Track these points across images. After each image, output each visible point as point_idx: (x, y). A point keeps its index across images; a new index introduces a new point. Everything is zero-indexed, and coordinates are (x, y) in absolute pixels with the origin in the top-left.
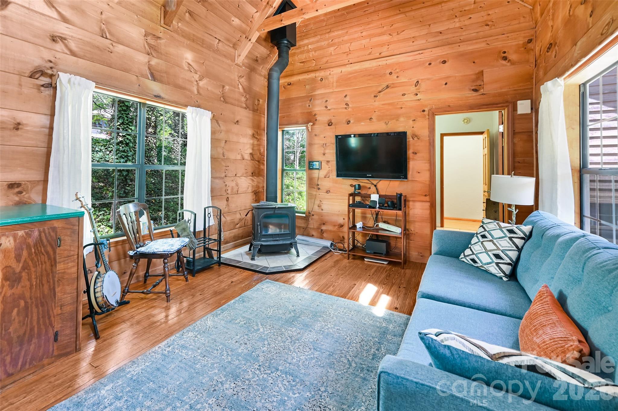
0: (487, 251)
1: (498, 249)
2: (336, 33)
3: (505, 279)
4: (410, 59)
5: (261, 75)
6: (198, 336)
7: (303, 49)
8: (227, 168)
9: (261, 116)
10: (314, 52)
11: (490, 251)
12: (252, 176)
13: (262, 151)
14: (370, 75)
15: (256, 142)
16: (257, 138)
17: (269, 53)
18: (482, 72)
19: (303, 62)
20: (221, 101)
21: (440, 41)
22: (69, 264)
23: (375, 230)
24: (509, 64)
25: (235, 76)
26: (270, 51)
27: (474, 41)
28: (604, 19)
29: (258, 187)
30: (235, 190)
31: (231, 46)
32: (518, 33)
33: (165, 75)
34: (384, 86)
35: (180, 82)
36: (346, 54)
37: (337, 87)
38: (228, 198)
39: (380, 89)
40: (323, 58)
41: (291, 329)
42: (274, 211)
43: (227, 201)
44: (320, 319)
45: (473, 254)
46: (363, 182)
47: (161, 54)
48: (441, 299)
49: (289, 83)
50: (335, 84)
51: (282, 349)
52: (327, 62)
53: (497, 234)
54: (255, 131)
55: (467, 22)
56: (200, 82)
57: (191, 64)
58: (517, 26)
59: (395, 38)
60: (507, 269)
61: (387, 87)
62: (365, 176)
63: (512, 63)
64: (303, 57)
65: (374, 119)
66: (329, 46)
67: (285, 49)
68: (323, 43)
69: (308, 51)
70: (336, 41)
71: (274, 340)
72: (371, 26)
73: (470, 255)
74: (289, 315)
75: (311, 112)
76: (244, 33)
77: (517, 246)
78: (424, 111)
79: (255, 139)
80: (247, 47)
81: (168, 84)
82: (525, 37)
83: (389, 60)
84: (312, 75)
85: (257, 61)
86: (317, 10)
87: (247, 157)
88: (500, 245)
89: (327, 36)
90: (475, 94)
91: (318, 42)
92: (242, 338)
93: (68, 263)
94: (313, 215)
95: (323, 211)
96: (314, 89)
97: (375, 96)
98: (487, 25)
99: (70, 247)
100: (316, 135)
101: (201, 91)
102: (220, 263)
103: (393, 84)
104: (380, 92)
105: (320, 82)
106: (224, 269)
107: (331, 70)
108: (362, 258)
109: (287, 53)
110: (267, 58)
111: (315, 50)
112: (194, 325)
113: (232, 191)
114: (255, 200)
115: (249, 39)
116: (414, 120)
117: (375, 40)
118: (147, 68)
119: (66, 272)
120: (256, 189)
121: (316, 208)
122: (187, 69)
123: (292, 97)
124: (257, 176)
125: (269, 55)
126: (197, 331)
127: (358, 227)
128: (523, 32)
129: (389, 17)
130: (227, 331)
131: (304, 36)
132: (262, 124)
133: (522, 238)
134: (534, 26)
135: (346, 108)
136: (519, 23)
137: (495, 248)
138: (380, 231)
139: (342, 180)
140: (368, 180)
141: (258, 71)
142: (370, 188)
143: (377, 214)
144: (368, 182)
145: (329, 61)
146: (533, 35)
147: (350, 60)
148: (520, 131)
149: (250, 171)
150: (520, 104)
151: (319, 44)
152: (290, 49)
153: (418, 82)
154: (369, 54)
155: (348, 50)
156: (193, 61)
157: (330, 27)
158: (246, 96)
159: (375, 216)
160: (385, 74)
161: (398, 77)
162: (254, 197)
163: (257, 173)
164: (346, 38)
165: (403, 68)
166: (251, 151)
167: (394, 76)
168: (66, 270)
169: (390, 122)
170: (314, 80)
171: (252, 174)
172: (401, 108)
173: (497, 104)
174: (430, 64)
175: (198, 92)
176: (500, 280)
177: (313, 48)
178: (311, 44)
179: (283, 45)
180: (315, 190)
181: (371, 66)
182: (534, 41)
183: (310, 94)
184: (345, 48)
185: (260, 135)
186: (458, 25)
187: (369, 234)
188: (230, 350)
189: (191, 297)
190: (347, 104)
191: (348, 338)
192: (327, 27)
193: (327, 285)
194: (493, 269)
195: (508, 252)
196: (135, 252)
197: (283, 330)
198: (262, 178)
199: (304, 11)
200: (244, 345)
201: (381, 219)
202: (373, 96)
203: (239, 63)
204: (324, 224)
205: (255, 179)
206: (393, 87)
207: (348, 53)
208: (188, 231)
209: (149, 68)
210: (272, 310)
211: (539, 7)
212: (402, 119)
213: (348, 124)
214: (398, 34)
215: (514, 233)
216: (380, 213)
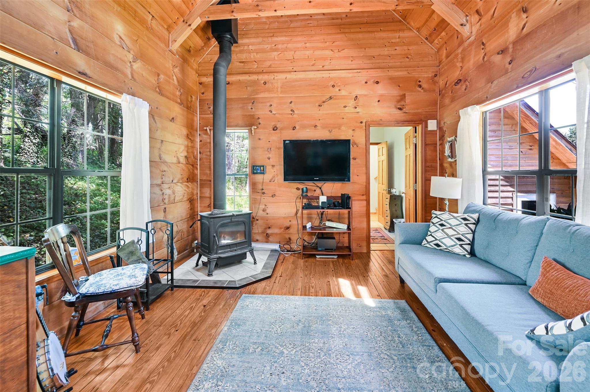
0: (449, 236)
1: (459, 234)
2: (279, 39)
3: (468, 256)
4: (350, 75)
5: (192, 68)
6: (220, 383)
7: (242, 49)
8: (164, 173)
9: (194, 115)
10: (255, 54)
11: (452, 236)
12: (188, 182)
13: (195, 153)
14: (314, 85)
15: (190, 144)
16: (190, 139)
17: (203, 45)
18: (405, 94)
19: (243, 62)
20: (157, 92)
21: (374, 64)
22: (13, 343)
23: (322, 229)
24: (422, 91)
25: (169, 64)
26: (205, 44)
27: (400, 69)
28: (526, 67)
29: (192, 194)
30: (172, 198)
31: (166, 27)
32: (428, 68)
33: (91, 45)
34: (328, 97)
35: (111, 59)
36: (290, 61)
37: (282, 92)
38: (165, 208)
39: (324, 99)
40: (265, 61)
41: (313, 341)
42: (231, 219)
43: (165, 212)
44: (330, 322)
45: (436, 240)
46: (310, 185)
47: (86, 15)
48: (455, 281)
49: (228, 82)
50: (279, 90)
51: (323, 365)
52: (270, 66)
53: (454, 222)
54: (189, 131)
55: (393, 52)
56: (134, 64)
57: (123, 38)
58: (427, 62)
59: (337, 54)
60: (468, 248)
61: (331, 98)
62: (312, 180)
63: (425, 90)
64: (243, 57)
65: (319, 127)
66: (272, 50)
67: (228, 44)
68: (266, 46)
69: (249, 52)
70: (280, 46)
71: (307, 358)
72: (315, 38)
73: (434, 241)
74: (300, 327)
75: (254, 115)
76: (182, 15)
77: (472, 230)
78: (361, 122)
79: (190, 140)
80: (185, 33)
81: (97, 59)
82: (433, 72)
83: (332, 73)
84: (254, 77)
85: (189, 51)
86: (275, 11)
87: (183, 160)
88: (459, 230)
89: (270, 39)
90: (399, 112)
91: (259, 44)
92: (274, 367)
93: (11, 342)
94: (257, 220)
95: (268, 215)
96: (256, 92)
97: (319, 106)
98: (408, 58)
99: (14, 313)
100: (260, 139)
101: (136, 76)
102: (173, 286)
103: (336, 96)
104: (324, 102)
105: (263, 85)
106: (179, 294)
107: (276, 74)
108: (314, 256)
109: (230, 49)
110: (200, 50)
111: (257, 52)
112: (202, 371)
113: (169, 201)
114: (190, 208)
115: (188, 24)
116: (354, 130)
117: (318, 53)
118: (67, 31)
119: (8, 358)
120: (191, 196)
121: (261, 213)
122: (119, 43)
123: (231, 97)
124: (192, 182)
125: (202, 48)
126: (213, 378)
127: (308, 227)
128: (431, 68)
129: (331, 34)
130: (250, 365)
131: (244, 35)
132: (195, 124)
133: (474, 224)
134: (438, 64)
135: (291, 114)
136: (428, 61)
137: (456, 233)
138: (327, 229)
139: (288, 184)
140: (314, 183)
141: (190, 63)
142: (315, 191)
143: (322, 214)
144: (314, 185)
145: (273, 66)
146: (437, 72)
147: (294, 68)
148: (430, 143)
149: (185, 176)
150: (430, 123)
151: (261, 47)
152: (232, 45)
153: (357, 97)
154: (313, 65)
155: (293, 58)
156: (125, 35)
157: (272, 31)
158: (180, 90)
159: (320, 216)
160: (326, 87)
161: (340, 90)
162: (190, 205)
163: (191, 178)
164: (290, 45)
165: (345, 82)
166: (186, 154)
167: (337, 89)
168: (8, 355)
169: (333, 131)
170: (255, 83)
171: (187, 179)
172: (343, 118)
173: (415, 121)
174: (366, 83)
175: (133, 77)
176: (464, 257)
177: (254, 49)
178: (252, 44)
179: (226, 39)
180: (260, 194)
181: (315, 76)
182: (438, 76)
183: (253, 97)
184: (289, 55)
185: (193, 136)
186: (386, 53)
187: (316, 233)
188: (273, 386)
189: (166, 337)
190: (292, 110)
191: (369, 334)
192: (270, 31)
193: (305, 287)
194: (458, 250)
195: (466, 235)
196: (77, 296)
197: (307, 345)
198: (196, 184)
199: (260, 8)
200: (282, 376)
201: (325, 219)
202: (317, 104)
203: (173, 50)
204: (269, 228)
205: (189, 184)
206: (335, 99)
207: (293, 60)
208: (139, 255)
209: (70, 31)
210: (278, 327)
211: (445, 51)
212: (343, 128)
213: (293, 130)
214: (339, 51)
215: (468, 220)
216: (324, 213)
